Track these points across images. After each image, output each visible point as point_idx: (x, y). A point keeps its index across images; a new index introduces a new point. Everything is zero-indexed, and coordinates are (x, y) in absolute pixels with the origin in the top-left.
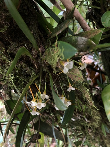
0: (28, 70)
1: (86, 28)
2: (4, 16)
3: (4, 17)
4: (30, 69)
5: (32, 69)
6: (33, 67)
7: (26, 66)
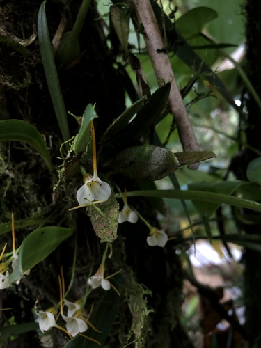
0: (34, 199)
1: (190, 145)
2: (35, 62)
3: (32, 63)
4: (39, 198)
5: (42, 203)
6: (46, 198)
7: (33, 187)
